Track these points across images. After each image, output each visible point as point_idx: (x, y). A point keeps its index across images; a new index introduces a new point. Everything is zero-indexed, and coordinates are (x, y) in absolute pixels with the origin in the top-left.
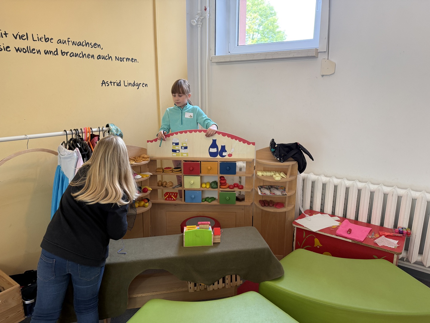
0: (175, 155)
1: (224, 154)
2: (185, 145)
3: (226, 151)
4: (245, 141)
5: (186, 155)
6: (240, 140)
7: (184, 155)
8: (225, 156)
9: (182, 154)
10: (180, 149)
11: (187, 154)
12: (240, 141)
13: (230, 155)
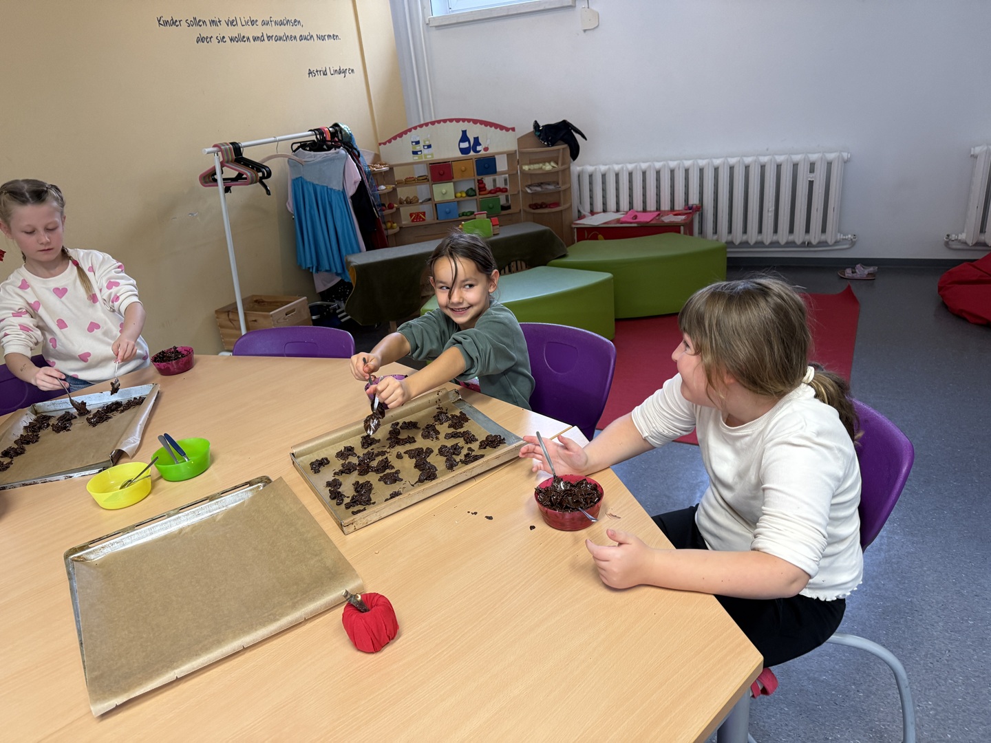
0: (417, 158)
1: (479, 148)
2: (427, 143)
3: (480, 145)
4: (502, 128)
5: (430, 156)
6: (496, 126)
7: (428, 157)
8: (480, 151)
9: (425, 155)
10: (422, 149)
11: (432, 155)
12: (496, 128)
13: (486, 149)
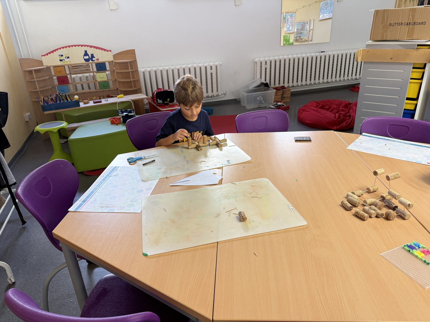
2: (67, 56)
4: (105, 50)
6: (102, 49)
8: (94, 60)
9: (67, 62)
10: (65, 58)
11: (70, 61)
13: (98, 60)
